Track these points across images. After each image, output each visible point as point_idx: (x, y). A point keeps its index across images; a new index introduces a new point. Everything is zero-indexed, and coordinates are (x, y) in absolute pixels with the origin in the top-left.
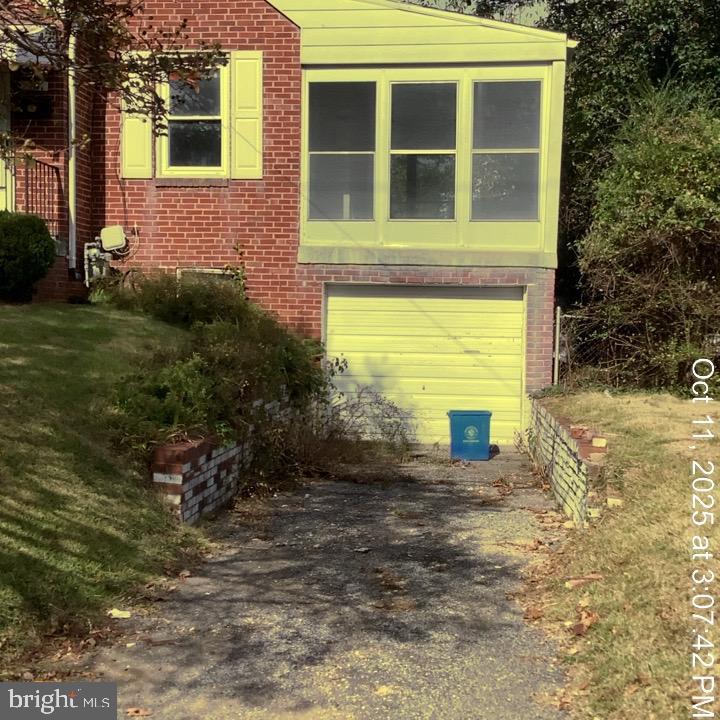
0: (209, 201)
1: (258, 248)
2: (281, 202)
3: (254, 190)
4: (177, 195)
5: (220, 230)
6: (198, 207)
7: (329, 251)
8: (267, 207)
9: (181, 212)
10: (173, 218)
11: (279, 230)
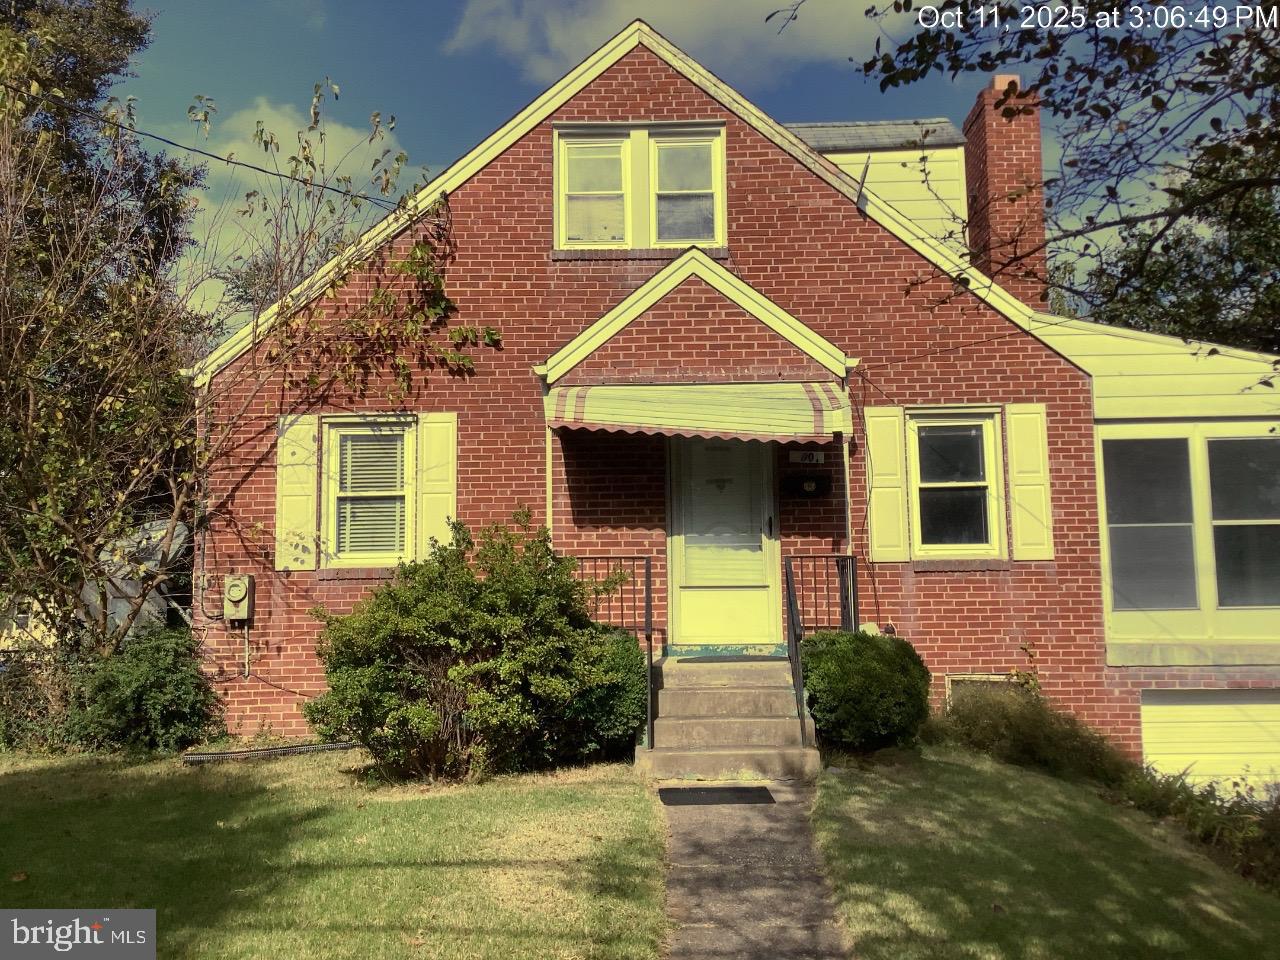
0: (984, 589)
1: (1053, 647)
2: (1079, 588)
3: (1043, 574)
4: (942, 582)
5: (1001, 625)
6: (970, 596)
7: (1147, 649)
8: (1061, 595)
9: (949, 603)
10: (939, 611)
11: (1080, 625)
